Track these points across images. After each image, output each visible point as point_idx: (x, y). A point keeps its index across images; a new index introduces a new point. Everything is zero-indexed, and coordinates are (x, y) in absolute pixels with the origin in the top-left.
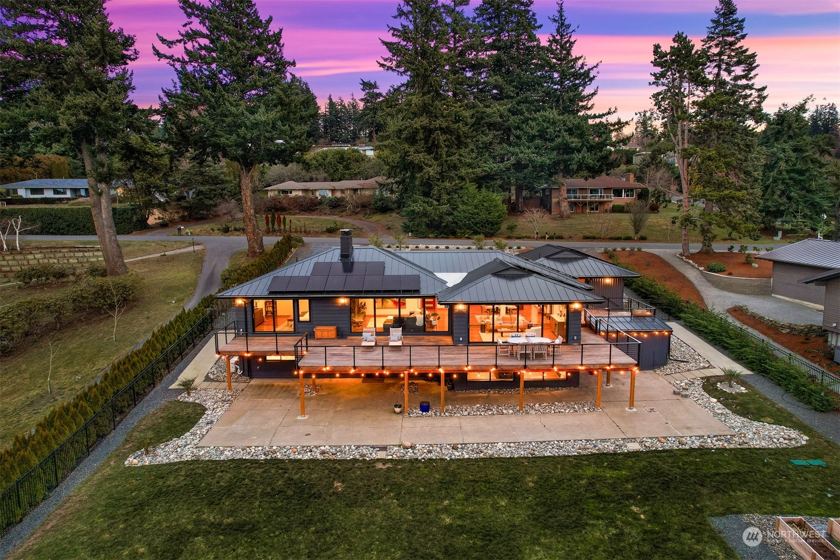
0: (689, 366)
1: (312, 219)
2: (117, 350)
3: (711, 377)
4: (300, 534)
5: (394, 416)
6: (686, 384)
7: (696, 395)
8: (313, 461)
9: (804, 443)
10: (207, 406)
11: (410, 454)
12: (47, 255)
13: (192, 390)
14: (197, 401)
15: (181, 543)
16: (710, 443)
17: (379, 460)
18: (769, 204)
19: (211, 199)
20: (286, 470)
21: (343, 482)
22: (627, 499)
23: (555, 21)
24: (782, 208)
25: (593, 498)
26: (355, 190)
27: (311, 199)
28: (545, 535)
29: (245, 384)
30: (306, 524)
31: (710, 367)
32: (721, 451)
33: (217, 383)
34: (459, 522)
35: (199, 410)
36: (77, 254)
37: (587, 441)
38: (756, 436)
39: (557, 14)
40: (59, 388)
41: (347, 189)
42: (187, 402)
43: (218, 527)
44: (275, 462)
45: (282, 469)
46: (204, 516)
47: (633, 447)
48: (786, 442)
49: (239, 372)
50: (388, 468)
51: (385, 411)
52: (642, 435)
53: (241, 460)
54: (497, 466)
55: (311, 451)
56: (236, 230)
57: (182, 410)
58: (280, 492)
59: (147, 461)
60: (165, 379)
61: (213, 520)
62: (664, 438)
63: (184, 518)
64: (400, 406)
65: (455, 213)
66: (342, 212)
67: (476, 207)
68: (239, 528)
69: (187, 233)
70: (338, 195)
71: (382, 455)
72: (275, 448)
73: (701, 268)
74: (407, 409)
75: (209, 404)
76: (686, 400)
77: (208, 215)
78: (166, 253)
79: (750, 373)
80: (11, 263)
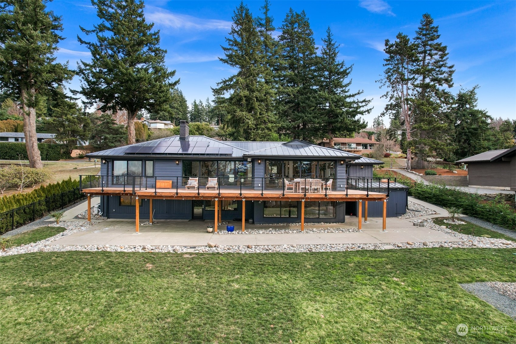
0: (421, 214)
3: (438, 218)
5: (206, 234)
7: (430, 226)
8: (134, 253)
11: (214, 251)
13: (61, 221)
14: (62, 226)
16: (447, 245)
17: (186, 253)
20: (110, 257)
21: (153, 264)
22: (389, 274)
23: (326, 42)
25: (359, 273)
31: (437, 213)
32: (457, 249)
33: (83, 220)
34: (246, 288)
35: (60, 230)
37: (353, 244)
39: (327, 38)
42: (54, 227)
44: (103, 253)
47: (389, 247)
49: (100, 214)
50: (193, 257)
51: (200, 232)
52: (394, 242)
54: (282, 257)
55: (135, 248)
57: (48, 230)
58: (100, 268)
62: (412, 243)
64: (212, 227)
72: (107, 246)
73: (421, 174)
75: (69, 227)
76: (423, 227)
78: (78, 168)
79: (465, 216)
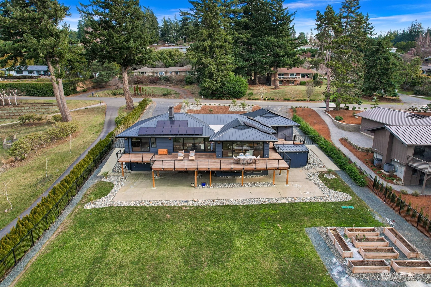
0: (315, 166)
1: (156, 88)
2: (72, 157)
3: (323, 171)
4: (154, 234)
5: (191, 188)
6: (312, 174)
7: (315, 179)
8: (158, 207)
9: (349, 199)
10: (114, 184)
11: (197, 204)
12: (31, 108)
13: (107, 176)
14: (110, 181)
15: (110, 237)
16: (314, 200)
17: (184, 206)
18: (371, 85)
19: (107, 78)
20: (147, 210)
21: (170, 215)
22: (277, 222)
24: (377, 87)
25: (264, 221)
26: (177, 73)
27: (155, 77)
28: (244, 235)
29: (129, 173)
30: (156, 230)
31: (324, 167)
32: (317, 203)
33: (118, 173)
34: (213, 230)
35: (111, 185)
36: (45, 107)
37: (266, 198)
38: (333, 197)
40: (50, 175)
41: (173, 72)
42: (106, 182)
43: (123, 232)
44: (143, 207)
45: (146, 210)
46: (118, 228)
47: (284, 201)
48: (343, 199)
49: (127, 168)
50: (187, 209)
51: (187, 185)
52: (288, 196)
53: (129, 206)
54: (230, 209)
55: (157, 202)
56: (120, 94)
57: (104, 185)
58: (146, 219)
59: (93, 207)
60: (95, 171)
61: (121, 229)
62: (296, 197)
63: (110, 228)
64: (193, 184)
65: (224, 87)
66: (171, 83)
67: (234, 85)
68: (132, 232)
69: (96, 96)
70: (169, 75)
71: (185, 204)
72: (143, 201)
73: (333, 118)
74: (196, 185)
75: (115, 183)
76: (310, 181)
77: (106, 85)
78: (88, 107)
79: (339, 169)
80: (14, 111)
